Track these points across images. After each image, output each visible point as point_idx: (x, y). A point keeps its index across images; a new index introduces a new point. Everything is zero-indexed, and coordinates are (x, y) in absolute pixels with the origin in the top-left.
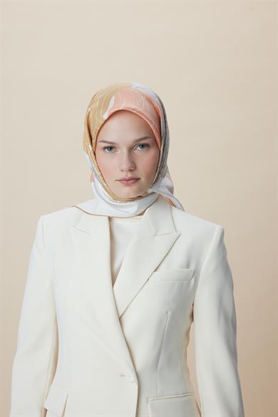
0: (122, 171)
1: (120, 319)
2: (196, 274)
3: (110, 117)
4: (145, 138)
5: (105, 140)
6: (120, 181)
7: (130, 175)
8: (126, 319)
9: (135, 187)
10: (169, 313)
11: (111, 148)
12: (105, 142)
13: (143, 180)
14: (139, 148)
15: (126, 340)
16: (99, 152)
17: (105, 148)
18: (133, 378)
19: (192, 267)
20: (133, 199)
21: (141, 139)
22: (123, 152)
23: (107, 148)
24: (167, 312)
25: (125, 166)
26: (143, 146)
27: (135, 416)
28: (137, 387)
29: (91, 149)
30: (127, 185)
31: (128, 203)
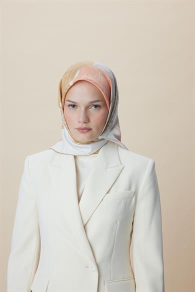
0: (79, 122)
1: (85, 227)
2: (136, 193)
3: (74, 84)
4: (98, 101)
5: (70, 100)
6: (78, 129)
7: (84, 126)
8: (89, 227)
9: (88, 134)
10: (118, 222)
11: (74, 106)
12: (70, 101)
13: (94, 130)
14: (93, 108)
15: (89, 242)
16: (66, 108)
17: (69, 105)
18: (95, 268)
19: (133, 189)
20: (88, 143)
21: (95, 102)
22: (81, 109)
23: (72, 105)
24: (117, 222)
25: (82, 119)
26: (96, 106)
27: (96, 291)
28: (98, 275)
29: (61, 105)
30: (83, 133)
31: (85, 146)
